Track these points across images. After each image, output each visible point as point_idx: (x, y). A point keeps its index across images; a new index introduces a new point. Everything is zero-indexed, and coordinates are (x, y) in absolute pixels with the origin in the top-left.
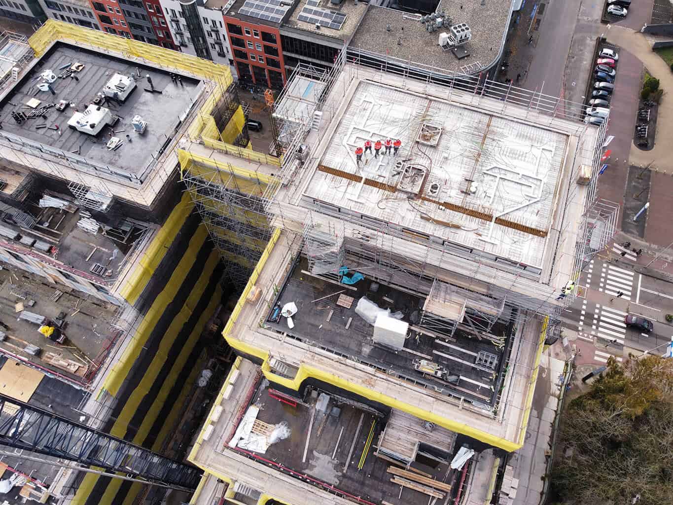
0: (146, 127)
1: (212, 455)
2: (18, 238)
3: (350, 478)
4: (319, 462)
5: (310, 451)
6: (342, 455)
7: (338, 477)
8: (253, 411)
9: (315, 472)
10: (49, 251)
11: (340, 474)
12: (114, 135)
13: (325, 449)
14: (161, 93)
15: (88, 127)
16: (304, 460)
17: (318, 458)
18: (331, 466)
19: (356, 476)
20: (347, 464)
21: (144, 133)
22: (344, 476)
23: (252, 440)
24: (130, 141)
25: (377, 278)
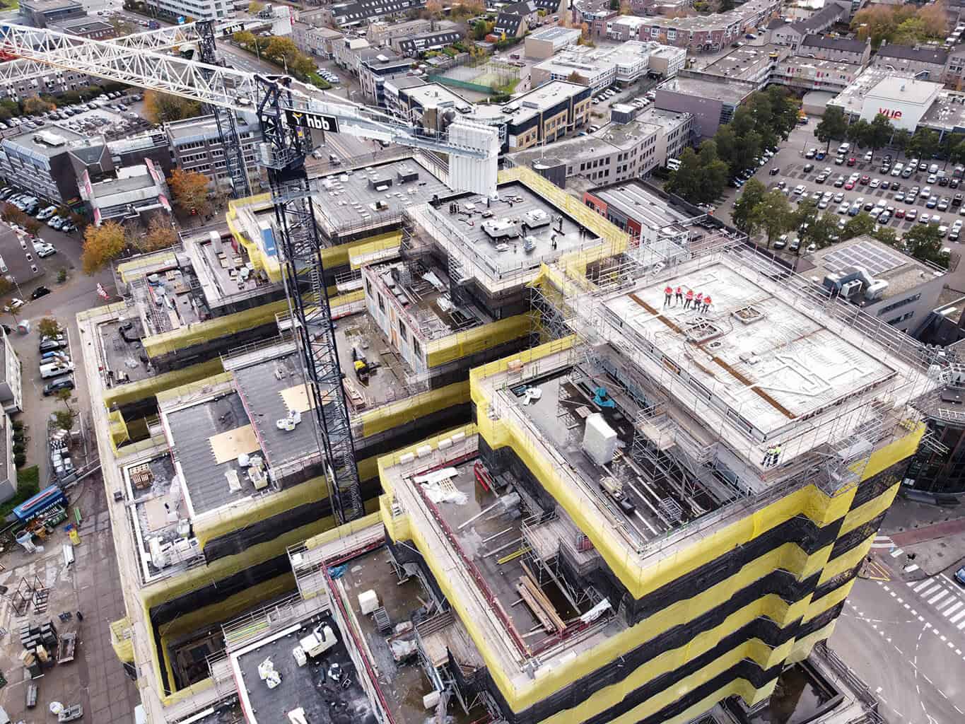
0: (535, 248)
1: (397, 476)
2: (393, 287)
3: (484, 563)
4: (471, 537)
5: (471, 526)
6: (493, 544)
7: (475, 556)
8: (452, 471)
9: (461, 541)
10: (405, 305)
11: (479, 555)
12: (507, 244)
13: (482, 532)
14: (563, 235)
15: (492, 229)
16: (459, 527)
17: (472, 534)
18: (477, 546)
19: (491, 566)
20: (491, 553)
21: (529, 252)
22: (481, 559)
23: (433, 488)
24: (515, 251)
25: (625, 412)
